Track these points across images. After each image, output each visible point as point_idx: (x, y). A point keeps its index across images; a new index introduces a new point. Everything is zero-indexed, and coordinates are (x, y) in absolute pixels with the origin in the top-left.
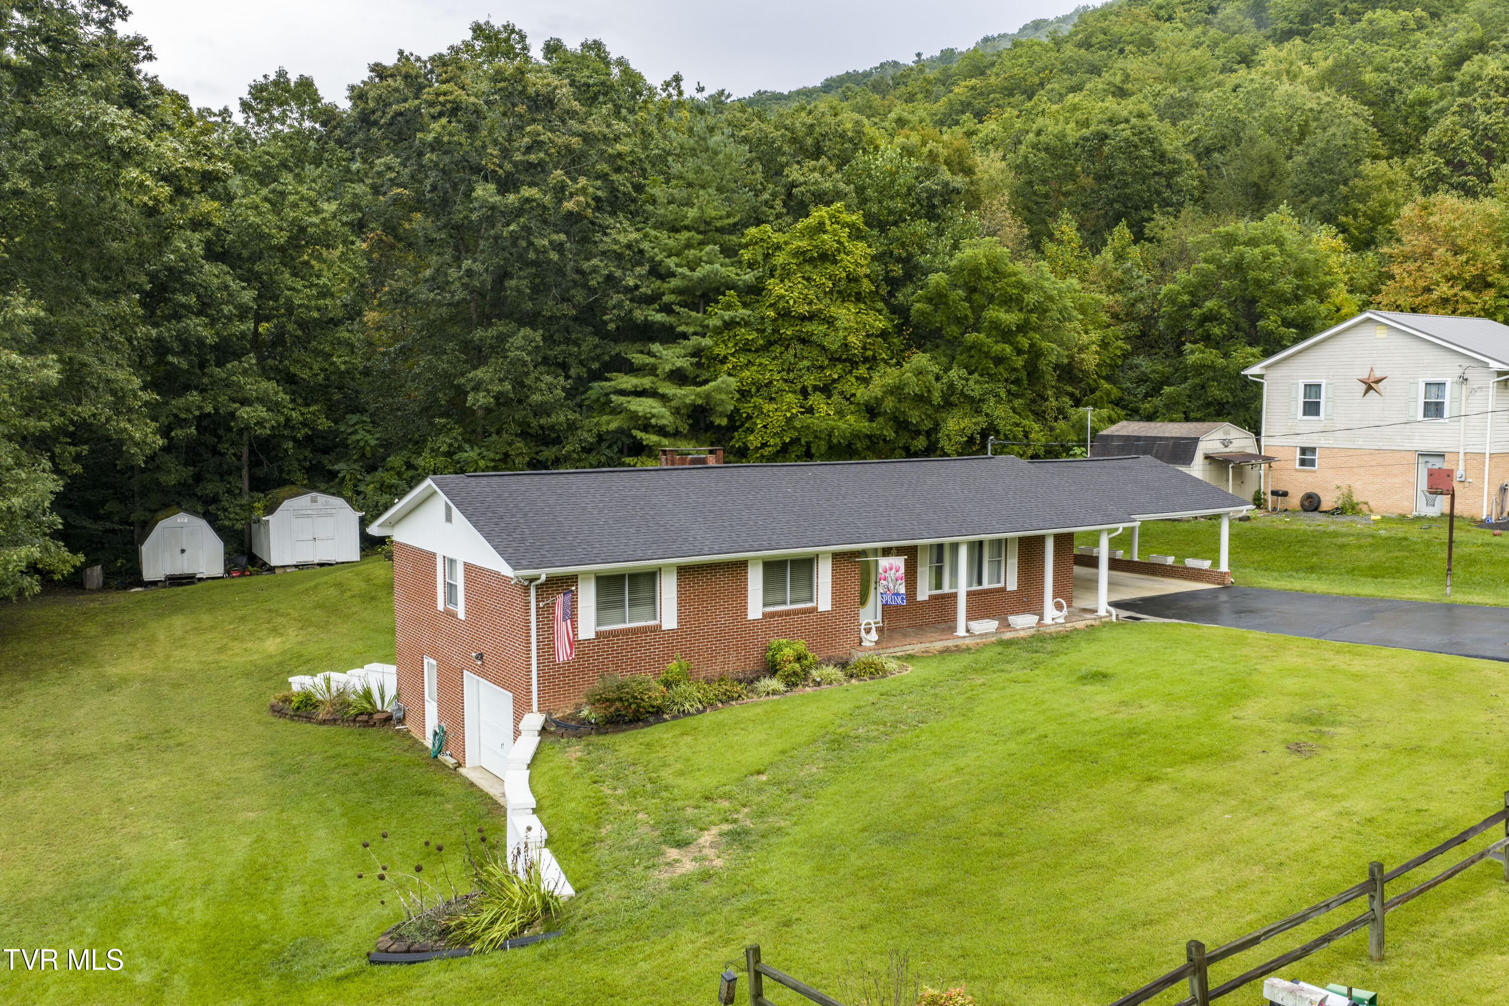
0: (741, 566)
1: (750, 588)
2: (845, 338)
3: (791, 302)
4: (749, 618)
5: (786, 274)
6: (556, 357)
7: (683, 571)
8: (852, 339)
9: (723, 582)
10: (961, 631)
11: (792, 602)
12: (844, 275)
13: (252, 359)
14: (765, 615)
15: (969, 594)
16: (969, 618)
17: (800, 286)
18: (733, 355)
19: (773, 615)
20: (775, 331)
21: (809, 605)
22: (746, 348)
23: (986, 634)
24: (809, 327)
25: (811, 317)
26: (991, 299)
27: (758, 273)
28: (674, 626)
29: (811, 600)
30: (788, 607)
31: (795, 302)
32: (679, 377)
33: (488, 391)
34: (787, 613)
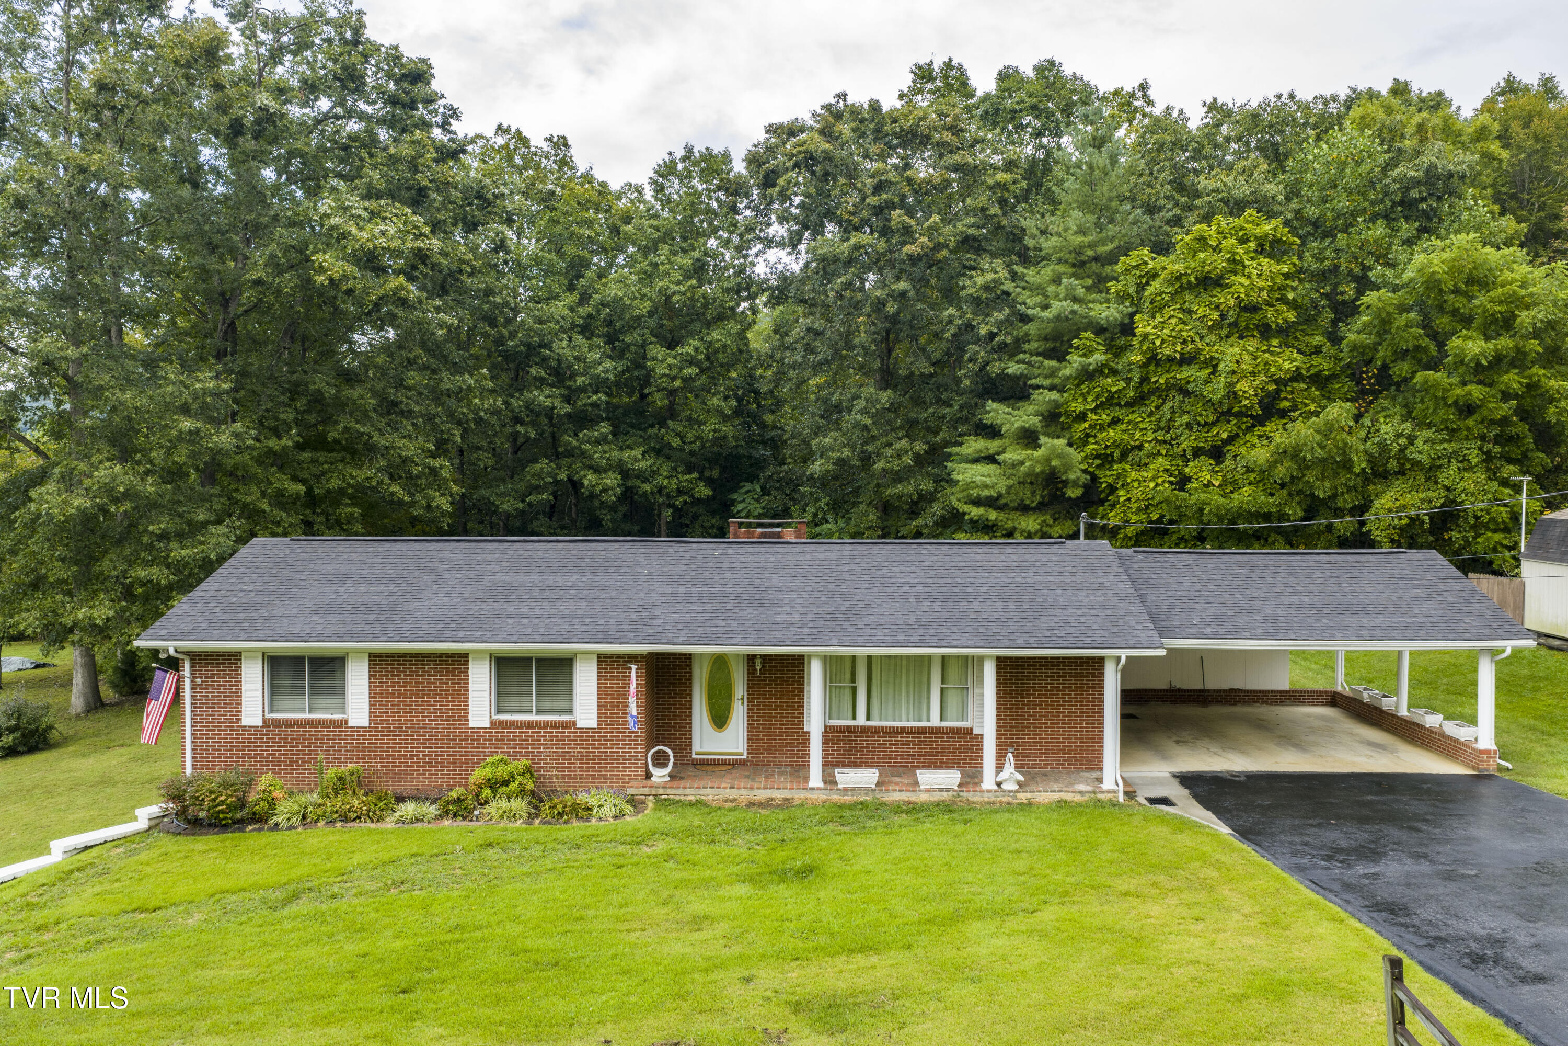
0: (460, 660)
1: (471, 688)
2: (1232, 385)
3: (1158, 342)
4: (472, 724)
5: (1157, 308)
6: (926, 420)
7: (377, 660)
8: (1242, 386)
9: (436, 678)
10: (816, 778)
11: (539, 712)
12: (1231, 302)
13: (604, 428)
14: (493, 724)
15: (829, 731)
16: (829, 765)
17: (1173, 321)
18: (1094, 411)
19: (507, 725)
20: (1145, 380)
21: (565, 718)
22: (1111, 401)
23: (853, 789)
24: (1185, 373)
25: (1187, 360)
26: (1467, 321)
27: (1126, 308)
28: (365, 722)
29: (570, 711)
30: (533, 717)
31: (1163, 342)
32: (1029, 438)
33: (829, 458)
34: (529, 725)
